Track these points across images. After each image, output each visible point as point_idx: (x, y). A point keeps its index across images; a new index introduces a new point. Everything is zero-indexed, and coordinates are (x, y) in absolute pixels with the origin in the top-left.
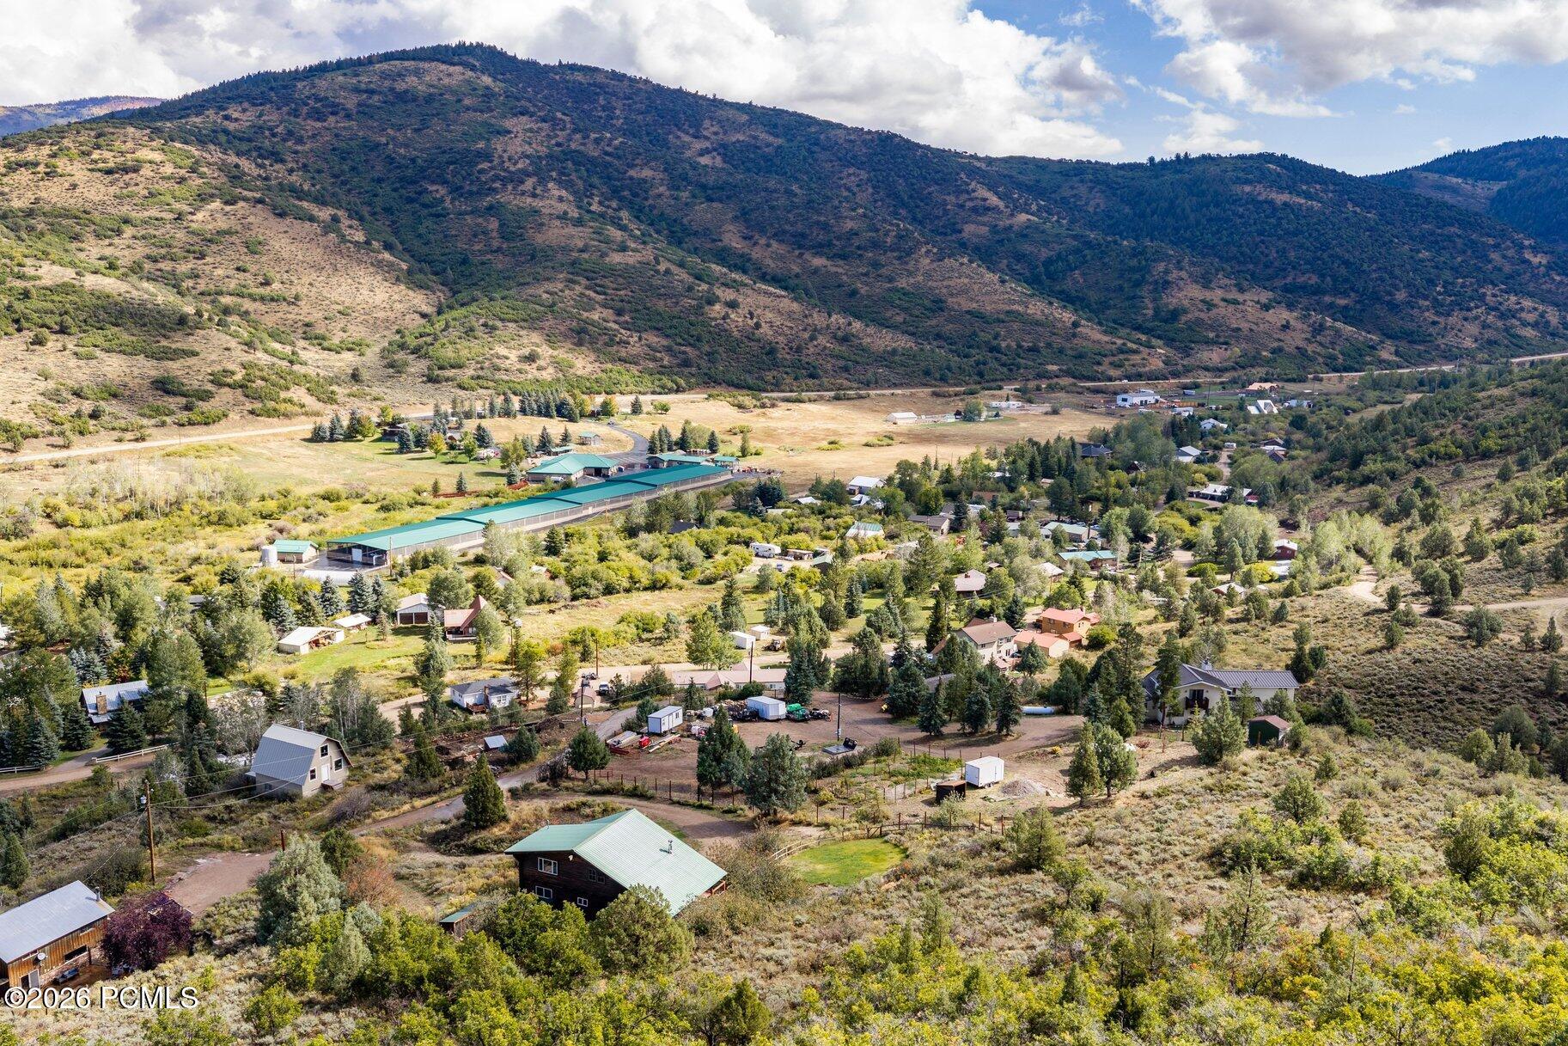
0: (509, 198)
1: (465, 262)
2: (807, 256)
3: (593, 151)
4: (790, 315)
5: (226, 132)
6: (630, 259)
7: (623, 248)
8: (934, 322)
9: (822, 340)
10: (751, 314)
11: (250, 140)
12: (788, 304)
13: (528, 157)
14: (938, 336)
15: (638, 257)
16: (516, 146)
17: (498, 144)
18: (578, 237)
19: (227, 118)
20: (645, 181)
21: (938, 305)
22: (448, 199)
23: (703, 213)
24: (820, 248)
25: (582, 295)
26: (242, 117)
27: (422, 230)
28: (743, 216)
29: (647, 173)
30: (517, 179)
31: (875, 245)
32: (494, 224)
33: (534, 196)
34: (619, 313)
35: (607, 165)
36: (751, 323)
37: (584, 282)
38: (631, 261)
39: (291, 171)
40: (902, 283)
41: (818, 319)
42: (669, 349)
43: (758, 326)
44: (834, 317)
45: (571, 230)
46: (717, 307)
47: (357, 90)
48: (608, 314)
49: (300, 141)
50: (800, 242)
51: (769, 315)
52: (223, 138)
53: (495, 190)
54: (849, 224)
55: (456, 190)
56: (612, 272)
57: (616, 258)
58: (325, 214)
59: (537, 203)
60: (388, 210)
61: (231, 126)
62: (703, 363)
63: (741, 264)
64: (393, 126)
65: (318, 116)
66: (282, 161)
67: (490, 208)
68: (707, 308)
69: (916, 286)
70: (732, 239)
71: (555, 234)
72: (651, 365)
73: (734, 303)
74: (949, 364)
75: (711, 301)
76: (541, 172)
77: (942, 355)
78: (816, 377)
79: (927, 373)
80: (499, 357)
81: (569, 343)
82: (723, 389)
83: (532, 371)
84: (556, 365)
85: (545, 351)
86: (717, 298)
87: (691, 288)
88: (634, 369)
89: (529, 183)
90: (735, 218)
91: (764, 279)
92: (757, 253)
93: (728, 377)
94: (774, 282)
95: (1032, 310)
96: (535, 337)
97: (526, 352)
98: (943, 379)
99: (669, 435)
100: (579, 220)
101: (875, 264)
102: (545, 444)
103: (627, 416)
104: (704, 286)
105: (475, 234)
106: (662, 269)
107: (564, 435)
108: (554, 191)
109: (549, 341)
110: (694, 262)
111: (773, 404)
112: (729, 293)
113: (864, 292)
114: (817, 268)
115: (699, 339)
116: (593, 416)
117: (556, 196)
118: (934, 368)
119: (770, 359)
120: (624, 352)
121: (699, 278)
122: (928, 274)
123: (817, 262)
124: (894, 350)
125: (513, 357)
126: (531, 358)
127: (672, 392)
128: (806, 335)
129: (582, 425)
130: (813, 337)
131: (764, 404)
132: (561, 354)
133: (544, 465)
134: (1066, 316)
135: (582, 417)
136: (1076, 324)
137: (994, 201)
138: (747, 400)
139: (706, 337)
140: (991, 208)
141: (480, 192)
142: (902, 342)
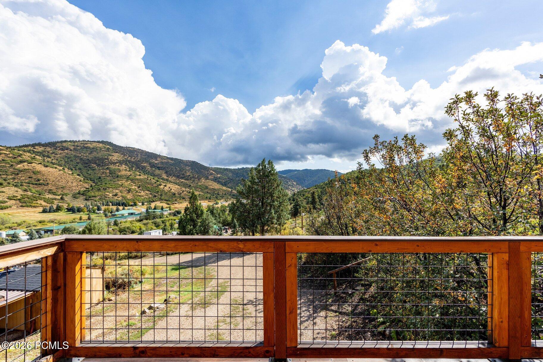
0: (112, 167)
1: (100, 178)
2: (180, 179)
3: (133, 160)
4: (178, 188)
5: (33, 151)
6: (141, 177)
7: (140, 175)
8: (206, 190)
9: (185, 193)
10: (169, 188)
11: (41, 153)
12: (177, 186)
13: (117, 160)
14: (208, 192)
15: (143, 177)
16: (115, 158)
17: (110, 158)
18: (129, 173)
19: (34, 148)
20: (145, 166)
21: (207, 188)
22: (96, 167)
23: (157, 172)
24: (182, 178)
25: (130, 184)
26: (40, 149)
27: (89, 172)
28: (166, 173)
29: (145, 165)
30: (115, 163)
31: (193, 177)
32: (108, 171)
33: (119, 166)
34: (139, 187)
35: (136, 163)
36: (170, 189)
37: (130, 181)
38: (142, 178)
39: (53, 160)
40: (199, 184)
41: (183, 189)
42: (151, 194)
43: (171, 189)
44: (187, 189)
45: (127, 172)
46: (162, 186)
47: (74, 146)
48: (136, 187)
49: (57, 154)
50: (178, 177)
51: (173, 188)
52: (32, 152)
53: (109, 165)
54: (188, 174)
55: (98, 165)
56: (137, 179)
57: (138, 177)
58: (61, 168)
59: (119, 168)
60: (80, 169)
62: (159, 197)
63: (167, 180)
64: (83, 153)
65: (62, 150)
66: (50, 158)
67: (108, 168)
68: (159, 186)
69: (202, 184)
70: (164, 176)
71: (123, 173)
72: (147, 197)
73: (165, 186)
74: (210, 197)
75: (160, 185)
76: (121, 163)
77: (209, 195)
78: (184, 199)
79: (207, 198)
80: (107, 195)
81: (126, 193)
82: (164, 201)
83: (116, 198)
84: (122, 197)
85: (120, 194)
86: (162, 185)
87: (156, 183)
88: (143, 198)
89: (118, 164)
90: (165, 173)
91: (172, 183)
92: (170, 179)
93: (165, 199)
94: (174, 183)
95: (224, 188)
96: (117, 191)
97: (114, 194)
98: (210, 199)
99: (151, 207)
100: (130, 171)
101: (194, 181)
102: (118, 210)
103: (140, 206)
104: (159, 183)
105: (103, 173)
106: (149, 179)
107: (123, 209)
108: (124, 166)
109: (121, 192)
110: (156, 178)
111: (176, 203)
112: (164, 184)
113: (192, 185)
114: (182, 182)
115: (158, 192)
116: (131, 206)
117: (124, 167)
118: (208, 197)
119: (174, 196)
120: (140, 194)
121: (157, 181)
122: (204, 182)
123: (182, 180)
124: (200, 194)
125: (111, 195)
126: (116, 195)
127: (152, 202)
128: (181, 192)
129: (128, 207)
130: (183, 192)
131: (173, 203)
132: (124, 195)
133: (117, 213)
134: (230, 189)
135: (129, 206)
136: (232, 190)
137: (214, 173)
138: (170, 203)
139: (159, 192)
140: (213, 174)
141: (105, 165)
142: (201, 193)
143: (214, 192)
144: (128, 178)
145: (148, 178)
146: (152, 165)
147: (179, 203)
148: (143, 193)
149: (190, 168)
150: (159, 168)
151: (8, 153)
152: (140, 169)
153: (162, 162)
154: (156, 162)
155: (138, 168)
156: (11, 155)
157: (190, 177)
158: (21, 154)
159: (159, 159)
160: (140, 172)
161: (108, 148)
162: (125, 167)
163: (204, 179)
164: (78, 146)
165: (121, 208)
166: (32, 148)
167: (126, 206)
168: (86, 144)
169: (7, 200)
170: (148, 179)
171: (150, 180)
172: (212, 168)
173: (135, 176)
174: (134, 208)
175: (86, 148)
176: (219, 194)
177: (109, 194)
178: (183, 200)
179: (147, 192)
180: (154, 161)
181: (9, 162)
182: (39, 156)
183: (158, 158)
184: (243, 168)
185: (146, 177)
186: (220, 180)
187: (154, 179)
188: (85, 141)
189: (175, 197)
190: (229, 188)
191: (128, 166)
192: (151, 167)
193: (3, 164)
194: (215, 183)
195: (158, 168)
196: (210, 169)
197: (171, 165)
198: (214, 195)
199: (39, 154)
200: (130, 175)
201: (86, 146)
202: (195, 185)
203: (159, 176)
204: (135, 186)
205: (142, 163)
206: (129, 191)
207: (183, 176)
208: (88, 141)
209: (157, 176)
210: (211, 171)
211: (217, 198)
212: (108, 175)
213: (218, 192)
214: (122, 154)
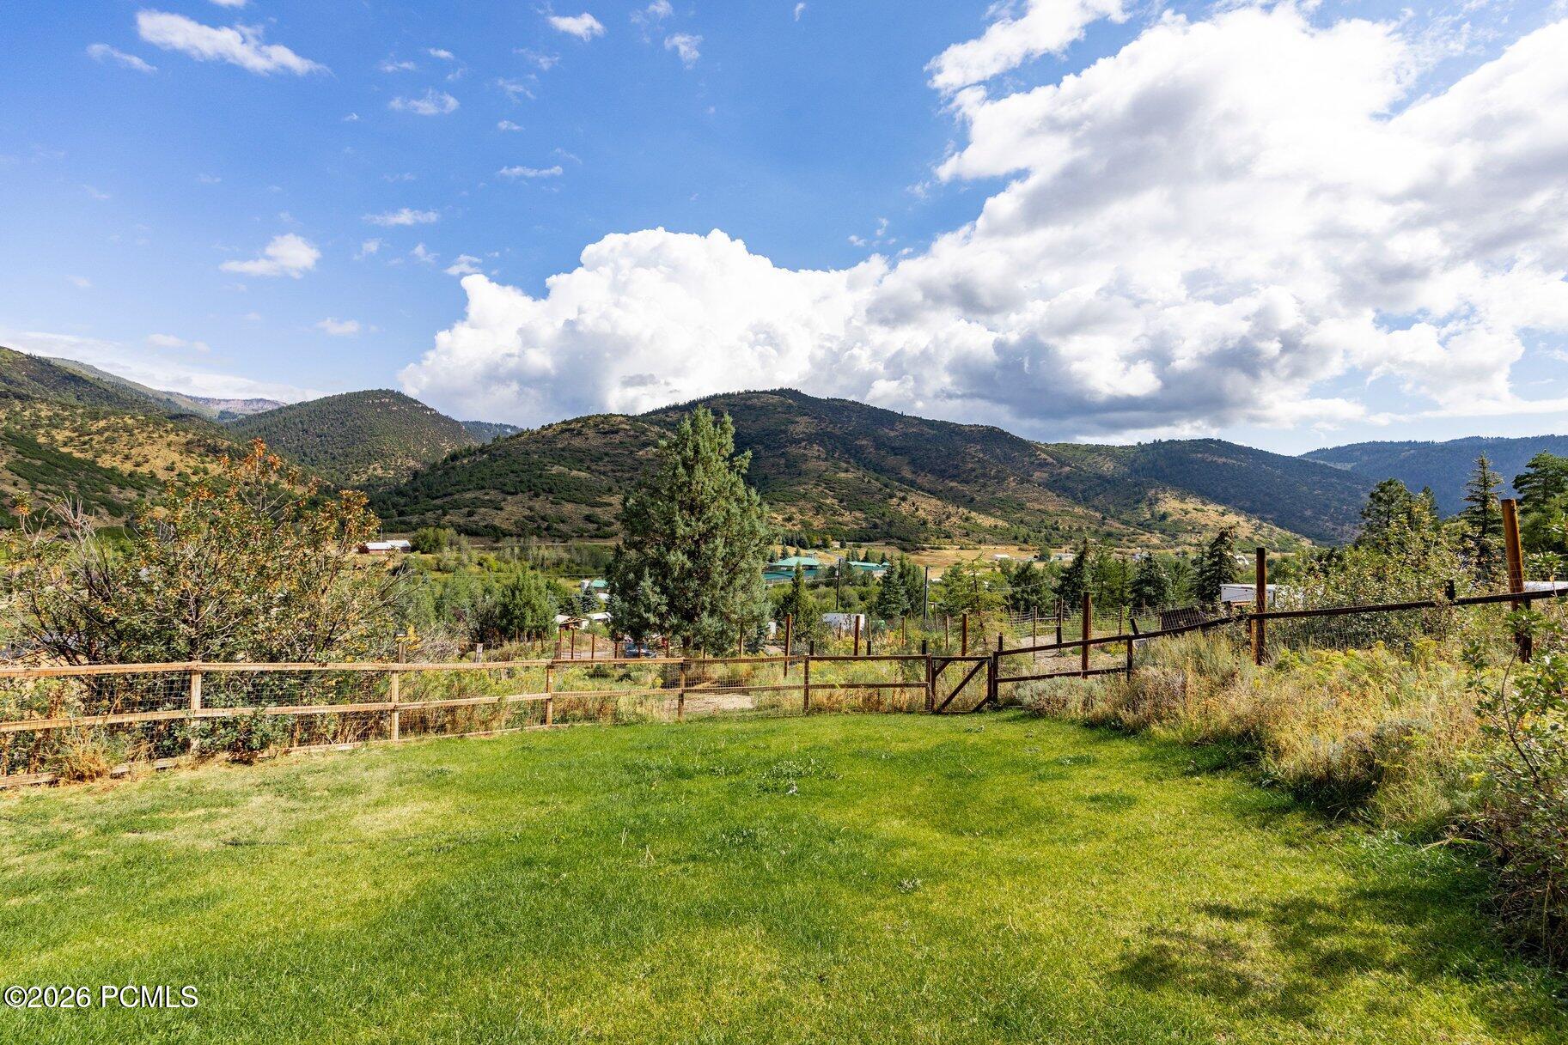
0: (793, 450)
2: (947, 481)
3: (837, 432)
4: (936, 507)
5: (664, 421)
6: (850, 475)
7: (847, 471)
8: (1019, 515)
9: (953, 519)
10: (914, 504)
12: (934, 501)
13: (805, 433)
14: (1022, 522)
15: (855, 475)
16: (800, 428)
17: (792, 428)
18: (824, 466)
19: (667, 416)
20: (864, 445)
21: (1021, 507)
23: (891, 460)
24: (953, 478)
25: (822, 491)
26: (675, 417)
28: (913, 462)
29: (865, 442)
30: (797, 442)
31: (984, 475)
32: (783, 461)
33: (805, 449)
34: (841, 501)
35: (844, 439)
36: (914, 509)
37: (824, 485)
40: (1000, 495)
41: (951, 509)
42: (866, 519)
43: (917, 510)
44: (960, 509)
45: (822, 463)
46: (895, 499)
48: (835, 501)
50: (942, 474)
51: (924, 506)
52: (662, 424)
53: (786, 446)
54: (970, 466)
55: (767, 447)
56: (840, 481)
57: (843, 475)
59: (806, 452)
61: (668, 419)
62: (885, 528)
63: (912, 484)
67: (783, 453)
68: (889, 500)
69: (1008, 496)
70: (906, 472)
71: (812, 464)
72: (855, 527)
73: (904, 499)
74: (1028, 535)
75: (891, 497)
76: (810, 439)
77: (1024, 530)
78: (950, 537)
79: (1016, 538)
80: (772, 518)
81: (811, 514)
82: (895, 541)
83: (789, 526)
84: (803, 523)
85: (798, 516)
86: (895, 496)
87: (881, 489)
88: (846, 528)
89: (803, 444)
90: (908, 464)
91: (923, 490)
92: (919, 480)
93: (898, 535)
94: (929, 492)
95: (1076, 510)
96: (794, 509)
97: (787, 516)
98: (1025, 542)
99: (858, 555)
100: (826, 459)
101: (984, 485)
102: (785, 556)
103: (836, 549)
104: (888, 490)
105: (773, 466)
106: (866, 480)
107: (797, 554)
108: (816, 447)
109: (801, 512)
110: (884, 479)
111: (924, 549)
112: (902, 494)
113: (978, 498)
114: (952, 488)
115: (884, 515)
116: (817, 547)
117: (816, 449)
118: (1020, 536)
119: (922, 528)
120: (840, 519)
121: (886, 486)
122: (1014, 491)
123: (953, 484)
124: (996, 527)
125: (780, 518)
126: (789, 519)
127: (865, 541)
128: (944, 516)
129: (810, 552)
130: (948, 517)
131: (918, 549)
132: (806, 518)
133: (781, 563)
134: (1097, 514)
135: (812, 547)
136: (1104, 518)
137: (1051, 460)
138: (908, 546)
139: (888, 514)
140: (1048, 464)
141: (779, 447)
142: (1000, 523)
143: (1043, 521)
144: (820, 479)
145: (864, 477)
146: (879, 444)
147: (932, 548)
148: (847, 517)
149: (979, 447)
150: (895, 451)
151: (628, 427)
152: (850, 454)
153: (906, 434)
154: (892, 434)
155: (848, 451)
156: (632, 433)
157: (974, 474)
158: (646, 429)
159: (899, 426)
160: (848, 463)
161: (790, 406)
162: (819, 451)
163: (1014, 480)
164: (735, 405)
165: (791, 550)
166: (663, 416)
167: (804, 547)
168: (750, 398)
169: (613, 520)
170: (863, 481)
171: (869, 482)
172: (1047, 446)
173: (836, 473)
174: (821, 553)
175: (750, 408)
176: (1058, 529)
177: (776, 516)
178: (946, 540)
179: (858, 514)
180: (887, 431)
181: (628, 445)
182: (672, 431)
183: (898, 423)
184: (1157, 445)
185: (860, 474)
186: (1070, 484)
187: (877, 480)
188: (750, 392)
189: (926, 530)
190: (1097, 509)
191: (825, 447)
192: (877, 448)
193: (620, 451)
194: (1050, 493)
195: (893, 449)
196: (1041, 450)
197: (927, 440)
198: (1039, 532)
199: (672, 428)
200: (824, 469)
201: (749, 403)
202: (987, 497)
203: (894, 472)
204: (833, 497)
205: (857, 439)
206: (818, 509)
207: (955, 472)
208: (755, 392)
209: (888, 471)
210: (1044, 456)
211: (1048, 540)
212: (782, 470)
213: (1056, 522)
214: (815, 418)
